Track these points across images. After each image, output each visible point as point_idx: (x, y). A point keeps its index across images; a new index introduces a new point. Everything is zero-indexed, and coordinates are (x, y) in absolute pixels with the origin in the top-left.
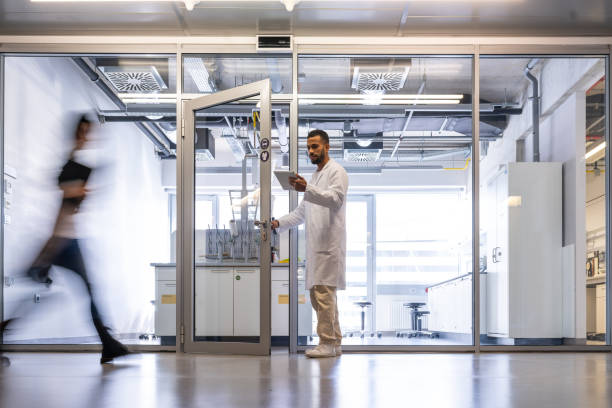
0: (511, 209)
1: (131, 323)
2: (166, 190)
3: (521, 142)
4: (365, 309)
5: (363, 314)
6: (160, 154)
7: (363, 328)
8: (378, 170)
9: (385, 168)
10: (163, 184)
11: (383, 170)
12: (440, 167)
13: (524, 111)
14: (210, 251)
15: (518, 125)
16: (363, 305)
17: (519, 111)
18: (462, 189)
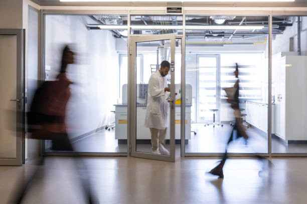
0: (287, 68)
1: (102, 122)
2: (118, 52)
3: (292, 39)
4: (215, 112)
5: (214, 115)
6: (115, 36)
7: (214, 121)
8: (222, 45)
9: (225, 44)
10: (116, 49)
11: (224, 45)
12: (252, 43)
13: (293, 25)
14: (141, 95)
15: (291, 31)
16: (214, 110)
17: (291, 25)
18: (263, 52)
